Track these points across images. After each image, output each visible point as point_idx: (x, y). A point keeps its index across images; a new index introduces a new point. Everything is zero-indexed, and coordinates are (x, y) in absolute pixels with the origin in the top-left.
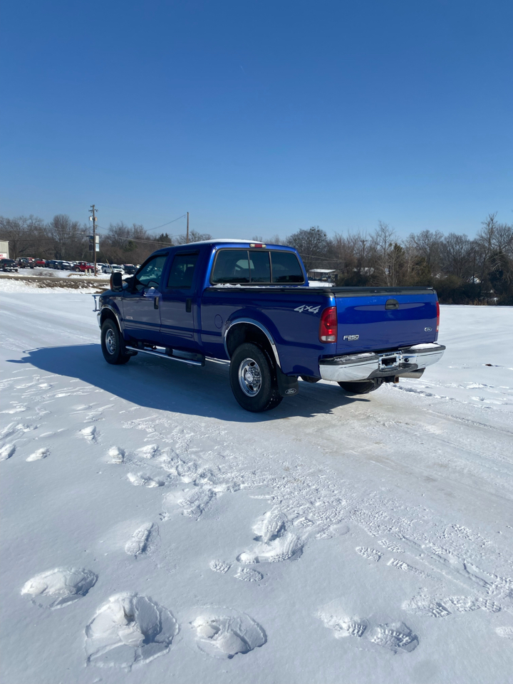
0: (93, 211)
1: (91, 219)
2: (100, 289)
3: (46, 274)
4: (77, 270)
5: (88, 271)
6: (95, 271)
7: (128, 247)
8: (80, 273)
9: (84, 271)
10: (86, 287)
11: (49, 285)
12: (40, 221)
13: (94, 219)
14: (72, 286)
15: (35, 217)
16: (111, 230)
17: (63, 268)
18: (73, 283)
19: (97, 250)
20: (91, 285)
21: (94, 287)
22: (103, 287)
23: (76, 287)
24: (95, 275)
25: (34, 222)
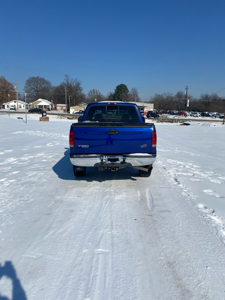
0: (187, 89)
1: (186, 92)
2: (183, 123)
3: (164, 117)
4: (178, 115)
5: (182, 115)
6: (186, 115)
7: (207, 104)
8: (179, 116)
9: (181, 115)
10: (177, 122)
11: (161, 122)
12: (172, 94)
13: (187, 92)
14: (170, 122)
15: (170, 93)
16: (202, 97)
17: (174, 114)
18: (171, 121)
19: (188, 106)
20: (179, 121)
21: (180, 122)
22: (184, 122)
23: (172, 122)
24: (185, 117)
25: (169, 95)
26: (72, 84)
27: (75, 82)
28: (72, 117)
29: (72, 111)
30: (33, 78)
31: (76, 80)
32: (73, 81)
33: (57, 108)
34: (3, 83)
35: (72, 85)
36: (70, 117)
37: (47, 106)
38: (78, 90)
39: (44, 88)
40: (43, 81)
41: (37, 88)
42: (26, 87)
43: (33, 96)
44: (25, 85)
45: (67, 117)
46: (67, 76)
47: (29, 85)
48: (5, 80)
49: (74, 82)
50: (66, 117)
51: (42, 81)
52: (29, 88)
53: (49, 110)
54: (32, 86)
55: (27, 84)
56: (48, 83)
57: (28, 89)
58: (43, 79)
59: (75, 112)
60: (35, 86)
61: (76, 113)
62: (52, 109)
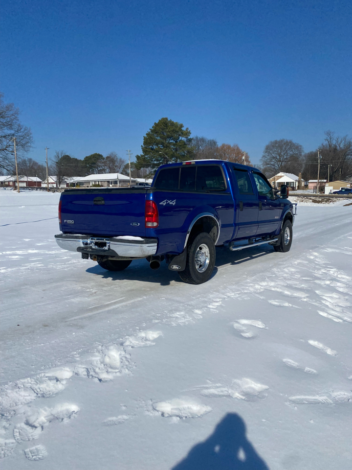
26: (338, 146)
27: (343, 142)
28: (320, 200)
29: (329, 189)
30: (276, 142)
31: (345, 139)
32: (339, 141)
33: (310, 185)
34: (235, 154)
35: (338, 148)
36: (318, 199)
37: (290, 182)
38: (348, 155)
39: (292, 156)
40: (290, 145)
41: (280, 156)
42: (264, 156)
43: (274, 168)
44: (263, 154)
45: (313, 200)
46: (328, 133)
47: (269, 153)
48: (238, 149)
49: (341, 141)
50: (311, 199)
51: (288, 145)
52: (268, 157)
53: (293, 189)
54: (273, 155)
55: (266, 152)
56: (298, 148)
57: (267, 160)
58: (291, 142)
59: (332, 192)
60: (278, 154)
61: (335, 193)
62: (299, 188)
